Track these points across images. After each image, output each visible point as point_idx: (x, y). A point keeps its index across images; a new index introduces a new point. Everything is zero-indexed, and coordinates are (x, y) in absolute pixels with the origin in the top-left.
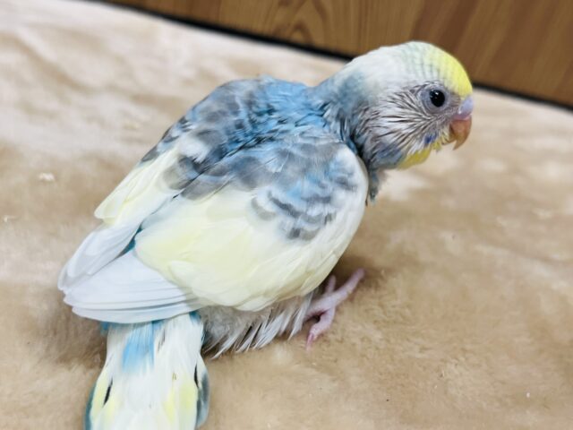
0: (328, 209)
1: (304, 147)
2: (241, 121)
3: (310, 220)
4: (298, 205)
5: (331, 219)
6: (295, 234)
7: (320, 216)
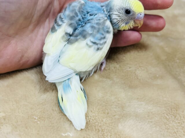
1: (97, 24)
2: (80, 19)
4: (97, 42)
5: (106, 43)
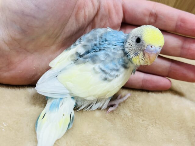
0: (117, 73)
3: (111, 76)
5: (118, 76)
6: (105, 79)
7: (114, 75)
